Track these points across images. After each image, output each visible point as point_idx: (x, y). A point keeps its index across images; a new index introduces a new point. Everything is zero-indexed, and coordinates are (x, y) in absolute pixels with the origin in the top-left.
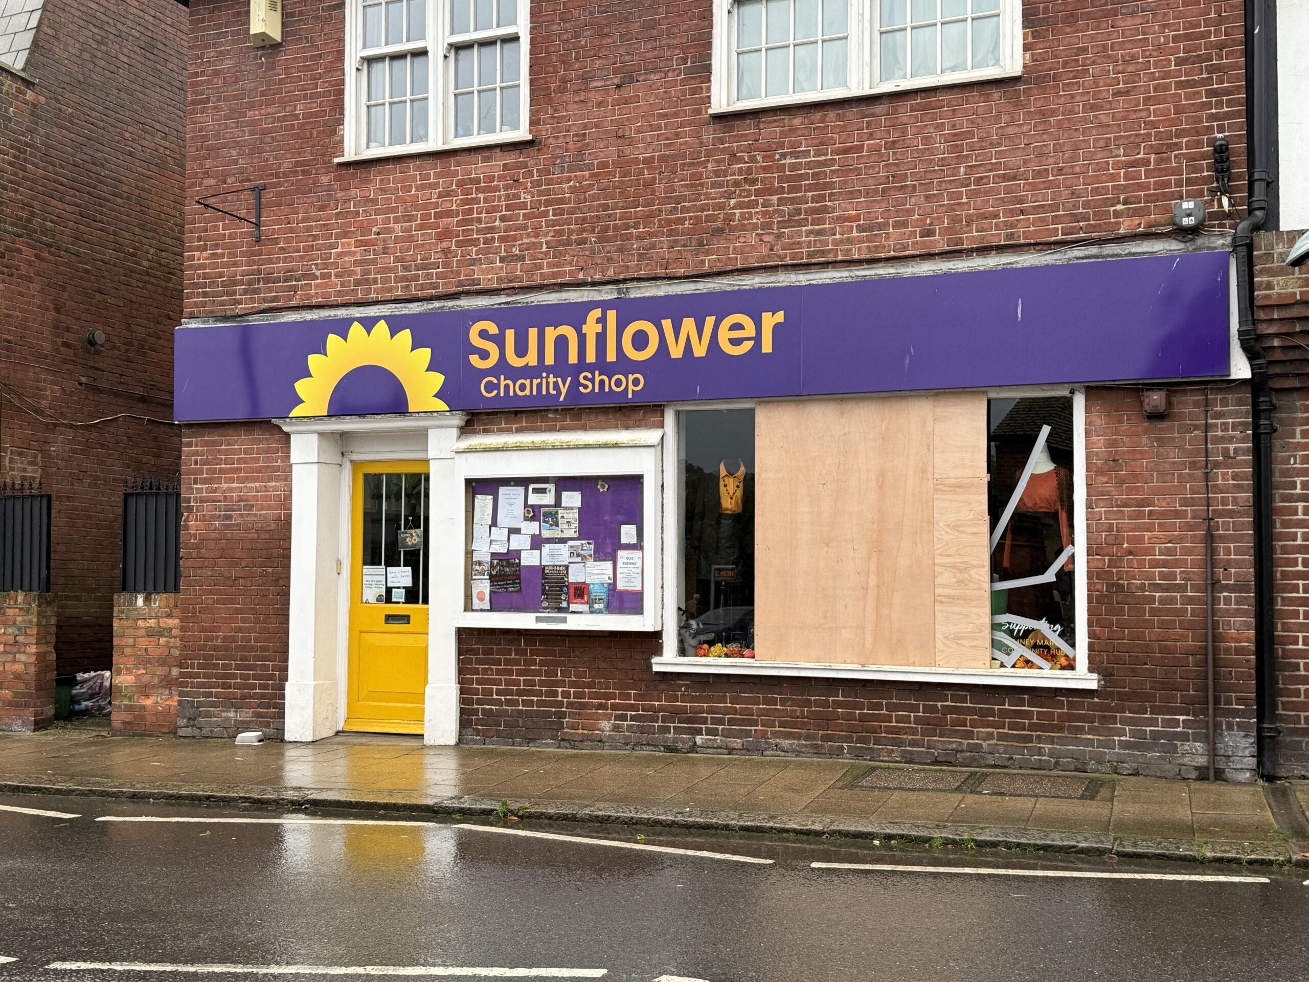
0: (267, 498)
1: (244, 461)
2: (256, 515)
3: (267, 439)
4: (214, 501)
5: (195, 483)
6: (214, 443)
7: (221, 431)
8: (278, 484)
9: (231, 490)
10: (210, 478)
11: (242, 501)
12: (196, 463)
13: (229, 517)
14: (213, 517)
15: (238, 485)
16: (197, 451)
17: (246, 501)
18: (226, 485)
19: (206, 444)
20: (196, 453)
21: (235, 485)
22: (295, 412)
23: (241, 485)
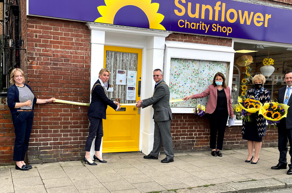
0: (76, 57)
1: (64, 39)
2: (71, 65)
3: (76, 30)
4: (48, 56)
5: (36, 46)
6: (47, 28)
7: (51, 22)
8: (82, 52)
9: (58, 52)
10: (45, 45)
11: (63, 57)
12: (36, 36)
13: (56, 64)
14: (47, 64)
15: (61, 50)
16: (37, 31)
17: (65, 57)
18: (54, 49)
19: (42, 28)
20: (35, 32)
21: (59, 49)
22: (98, 20)
23: (62, 50)
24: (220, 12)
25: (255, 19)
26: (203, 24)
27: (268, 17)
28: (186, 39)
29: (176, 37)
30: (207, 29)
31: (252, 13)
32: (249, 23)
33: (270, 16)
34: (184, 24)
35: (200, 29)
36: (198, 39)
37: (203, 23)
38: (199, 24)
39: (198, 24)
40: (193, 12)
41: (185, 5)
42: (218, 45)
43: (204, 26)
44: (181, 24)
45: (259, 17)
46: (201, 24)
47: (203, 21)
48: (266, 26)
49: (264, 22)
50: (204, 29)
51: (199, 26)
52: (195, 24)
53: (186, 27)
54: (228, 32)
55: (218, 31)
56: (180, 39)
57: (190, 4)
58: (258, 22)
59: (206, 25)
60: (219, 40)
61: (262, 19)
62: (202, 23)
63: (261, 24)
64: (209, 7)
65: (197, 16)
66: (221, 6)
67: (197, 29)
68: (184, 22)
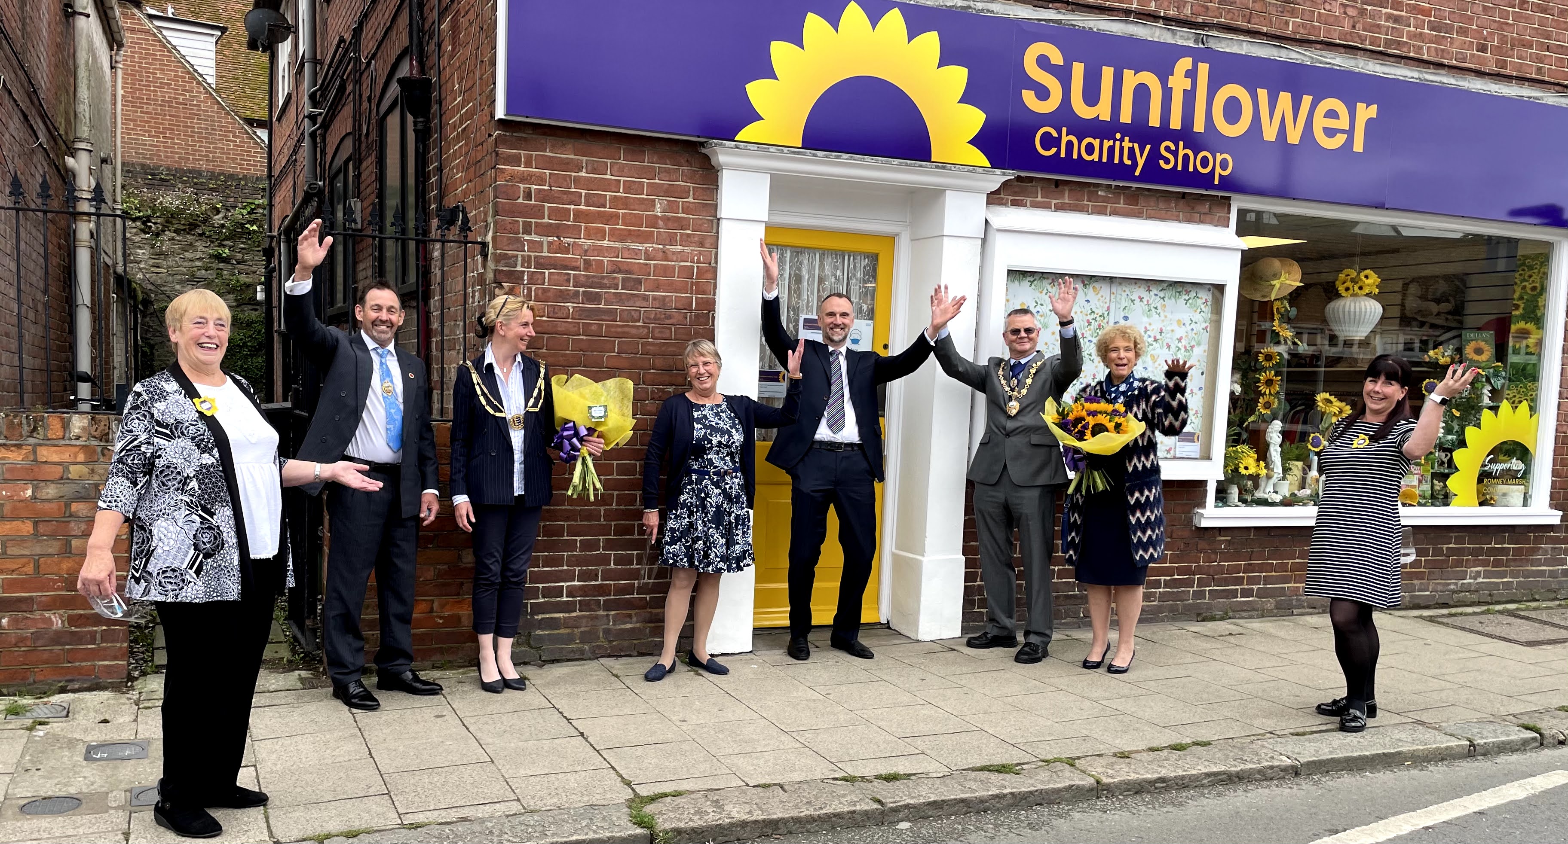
0: (667, 271)
1: (625, 203)
2: (645, 298)
3: (668, 171)
4: (566, 267)
5: (527, 231)
6: (566, 165)
7: (581, 144)
8: (687, 249)
9: (600, 250)
10: (558, 226)
11: (620, 271)
12: (528, 196)
13: (596, 298)
14: (563, 296)
15: (612, 244)
16: (531, 175)
17: (627, 272)
18: (589, 242)
19: (549, 164)
20: (525, 178)
21: (606, 243)
22: (745, 134)
23: (617, 245)
24: (1189, 97)
25: (1320, 122)
26: (1127, 144)
27: (1366, 112)
28: (1063, 197)
29: (1023, 192)
30: (1141, 162)
31: (1307, 100)
32: (1294, 137)
33: (1372, 111)
34: (1057, 142)
35: (1116, 161)
36: (1106, 200)
37: (1127, 139)
38: (1111, 143)
39: (1107, 144)
40: (1091, 97)
41: (1063, 75)
42: (1177, 219)
43: (1131, 150)
44: (1049, 141)
45: (1332, 114)
46: (1118, 143)
47: (1126, 130)
48: (1358, 146)
49: (1350, 133)
50: (1129, 163)
51: (1111, 149)
52: (1096, 143)
53: (1063, 155)
54: (1218, 170)
55: (1179, 168)
56: (1039, 199)
57: (1078, 69)
58: (1330, 133)
59: (1136, 146)
60: (1182, 203)
61: (1343, 123)
62: (1122, 140)
63: (1340, 139)
64: (1149, 79)
65: (1103, 111)
66: (1192, 74)
67: (1105, 160)
68: (1055, 134)
